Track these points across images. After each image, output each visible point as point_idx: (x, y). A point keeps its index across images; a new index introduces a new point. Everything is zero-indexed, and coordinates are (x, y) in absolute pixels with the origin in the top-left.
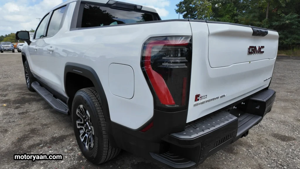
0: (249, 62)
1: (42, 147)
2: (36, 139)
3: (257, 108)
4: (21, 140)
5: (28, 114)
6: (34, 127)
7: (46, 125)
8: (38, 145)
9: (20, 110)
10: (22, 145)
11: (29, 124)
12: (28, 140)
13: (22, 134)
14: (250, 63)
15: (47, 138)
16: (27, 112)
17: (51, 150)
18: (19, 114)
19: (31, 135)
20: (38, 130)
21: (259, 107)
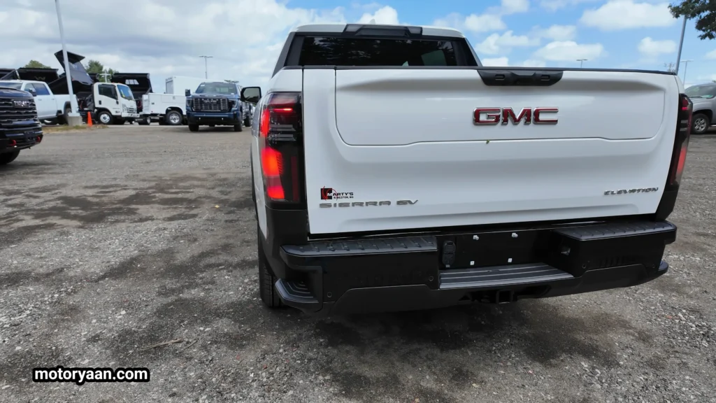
0: (486, 142)
1: (222, 269)
2: (223, 258)
3: (565, 253)
4: (203, 255)
5: (237, 223)
6: (231, 241)
7: (248, 242)
8: (220, 265)
9: (232, 217)
10: (200, 261)
11: (228, 237)
12: (211, 257)
13: (210, 248)
14: (488, 142)
15: (236, 260)
16: (238, 220)
17: (229, 275)
18: (226, 221)
19: (219, 252)
20: (231, 247)
21: (569, 252)
